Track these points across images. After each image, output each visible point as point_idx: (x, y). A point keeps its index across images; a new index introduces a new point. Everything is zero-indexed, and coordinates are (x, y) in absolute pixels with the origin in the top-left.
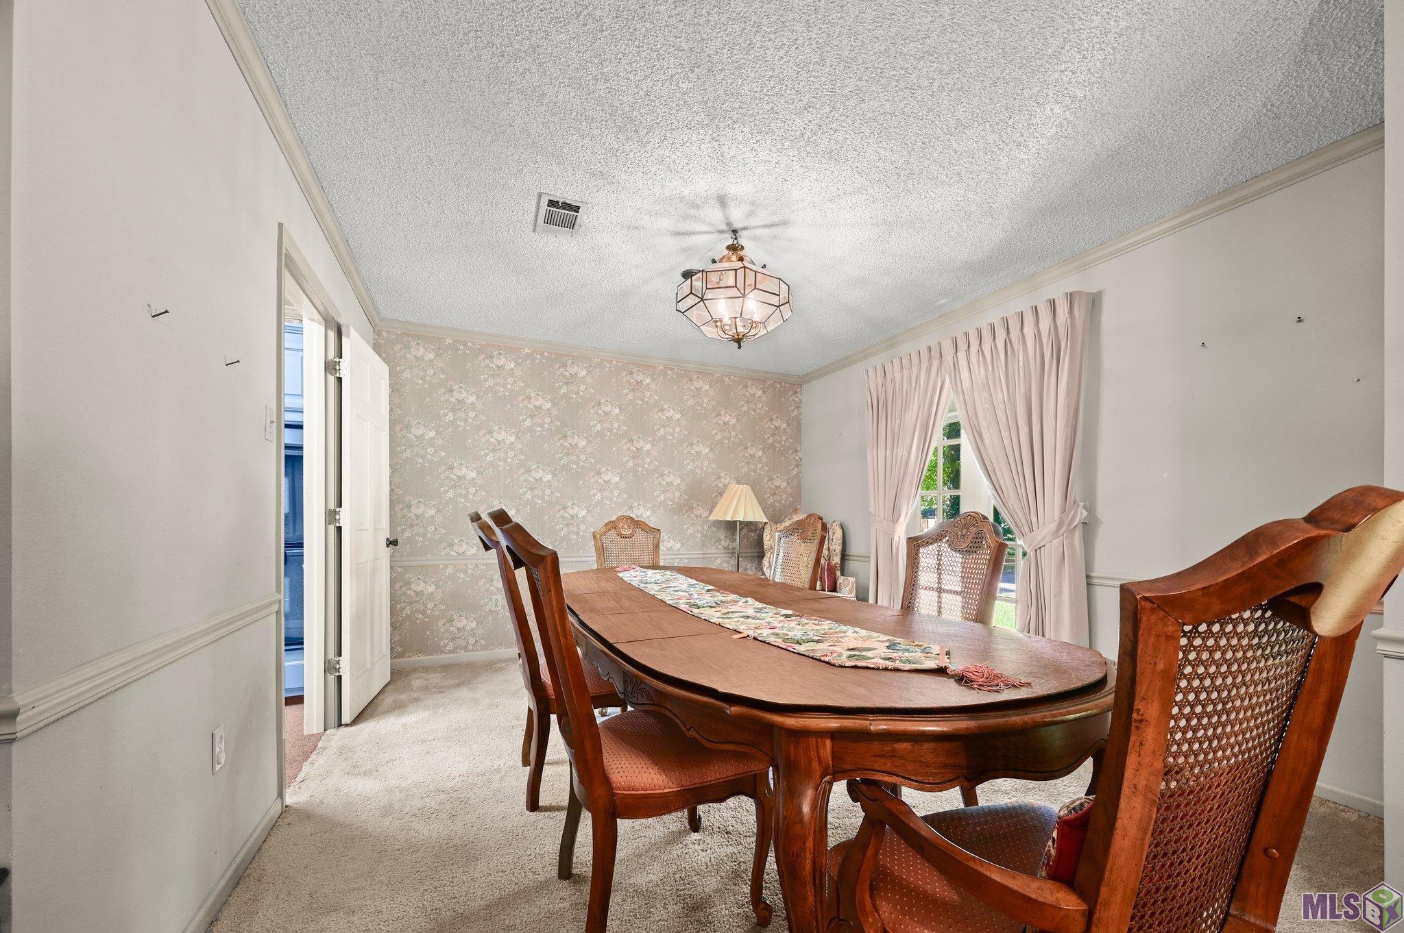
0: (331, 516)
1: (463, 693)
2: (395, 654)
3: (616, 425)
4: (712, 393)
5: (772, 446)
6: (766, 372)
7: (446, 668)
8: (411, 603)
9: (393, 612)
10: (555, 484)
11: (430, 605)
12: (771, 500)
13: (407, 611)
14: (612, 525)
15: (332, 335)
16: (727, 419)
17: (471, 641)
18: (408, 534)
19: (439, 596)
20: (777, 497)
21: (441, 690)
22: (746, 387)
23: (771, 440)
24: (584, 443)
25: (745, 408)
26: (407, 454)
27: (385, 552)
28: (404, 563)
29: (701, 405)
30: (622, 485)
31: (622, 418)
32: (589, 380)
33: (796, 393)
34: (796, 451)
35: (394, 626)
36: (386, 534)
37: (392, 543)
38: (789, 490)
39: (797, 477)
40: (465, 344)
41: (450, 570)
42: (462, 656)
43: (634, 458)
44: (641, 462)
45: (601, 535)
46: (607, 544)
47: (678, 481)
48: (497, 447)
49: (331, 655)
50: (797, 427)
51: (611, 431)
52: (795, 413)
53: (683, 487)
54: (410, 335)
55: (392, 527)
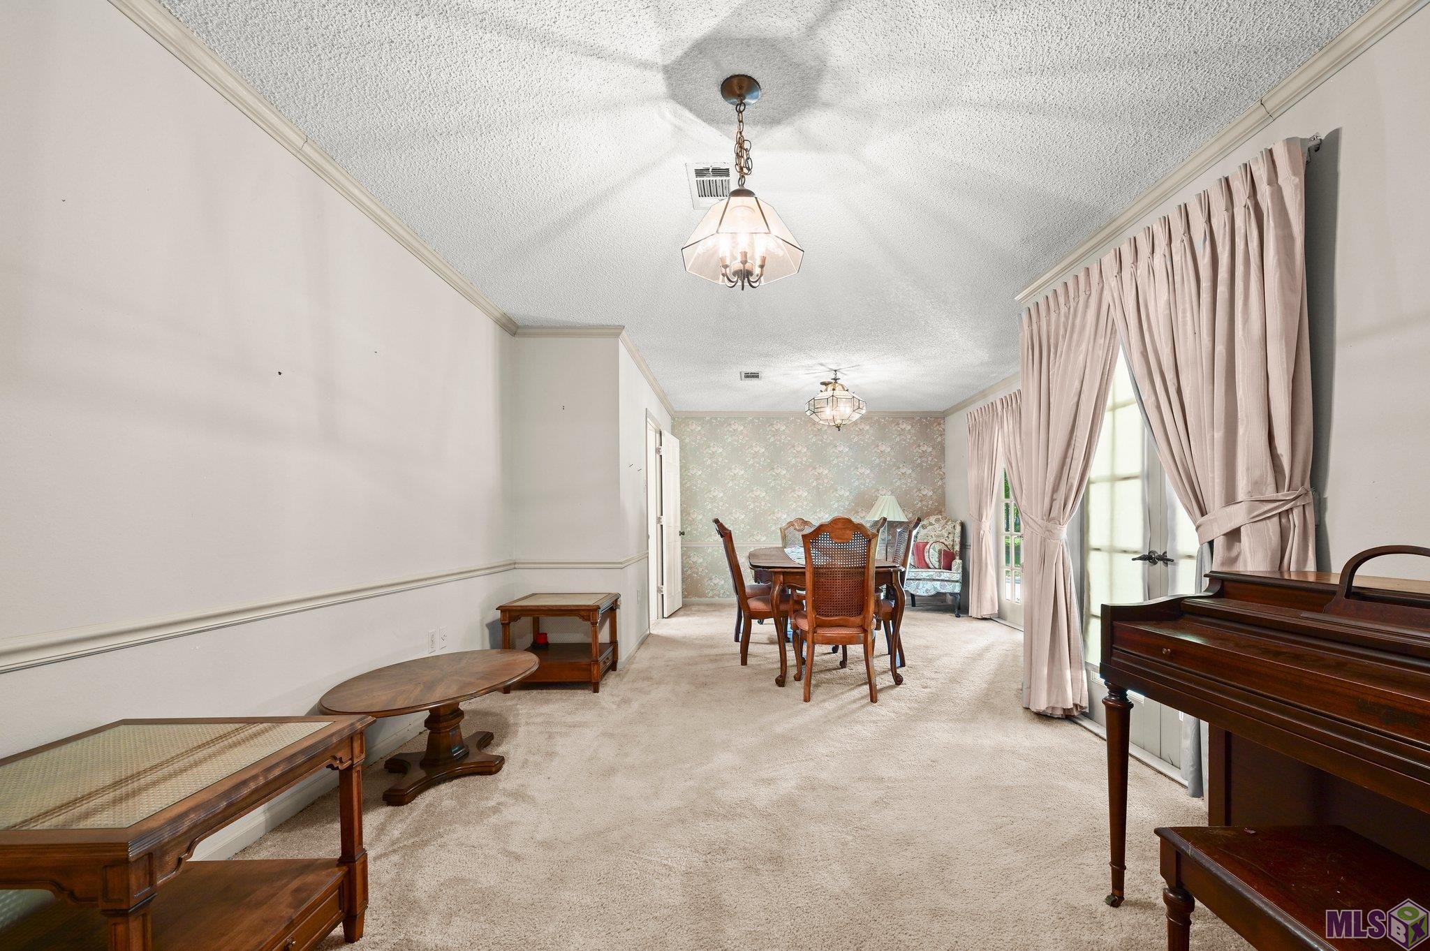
0: (659, 520)
1: (717, 613)
2: (684, 596)
3: (805, 459)
4: (871, 431)
5: (920, 465)
6: (913, 412)
7: (708, 605)
8: (691, 568)
9: (683, 572)
10: (767, 498)
11: (700, 569)
12: (919, 505)
13: (689, 572)
14: (791, 524)
15: (658, 435)
16: (883, 448)
17: (722, 591)
18: (689, 529)
19: (705, 565)
20: (924, 503)
21: (705, 611)
22: (898, 424)
23: (919, 461)
24: (784, 472)
25: (898, 439)
26: (688, 485)
27: (679, 538)
28: (689, 546)
29: (863, 440)
30: (810, 498)
31: (809, 454)
32: (787, 431)
33: (939, 424)
34: (940, 468)
35: (683, 581)
36: (679, 529)
37: (682, 533)
38: (935, 497)
39: (943, 487)
40: (716, 419)
41: (710, 550)
42: (716, 599)
43: (817, 479)
44: (821, 482)
45: (785, 530)
46: (789, 536)
47: (848, 494)
48: (734, 477)
49: (660, 585)
50: (941, 450)
51: (801, 463)
52: (939, 439)
53: (851, 498)
54: (689, 418)
55: (682, 524)
